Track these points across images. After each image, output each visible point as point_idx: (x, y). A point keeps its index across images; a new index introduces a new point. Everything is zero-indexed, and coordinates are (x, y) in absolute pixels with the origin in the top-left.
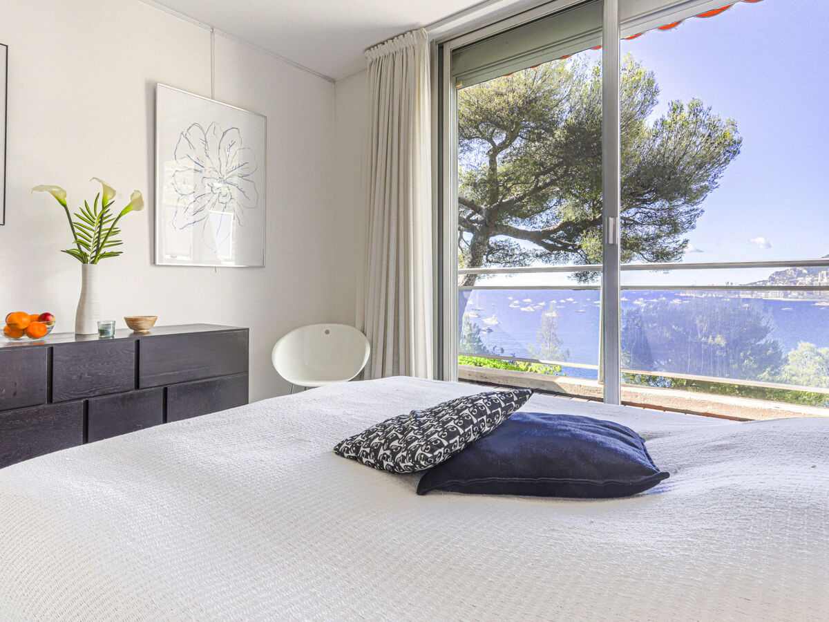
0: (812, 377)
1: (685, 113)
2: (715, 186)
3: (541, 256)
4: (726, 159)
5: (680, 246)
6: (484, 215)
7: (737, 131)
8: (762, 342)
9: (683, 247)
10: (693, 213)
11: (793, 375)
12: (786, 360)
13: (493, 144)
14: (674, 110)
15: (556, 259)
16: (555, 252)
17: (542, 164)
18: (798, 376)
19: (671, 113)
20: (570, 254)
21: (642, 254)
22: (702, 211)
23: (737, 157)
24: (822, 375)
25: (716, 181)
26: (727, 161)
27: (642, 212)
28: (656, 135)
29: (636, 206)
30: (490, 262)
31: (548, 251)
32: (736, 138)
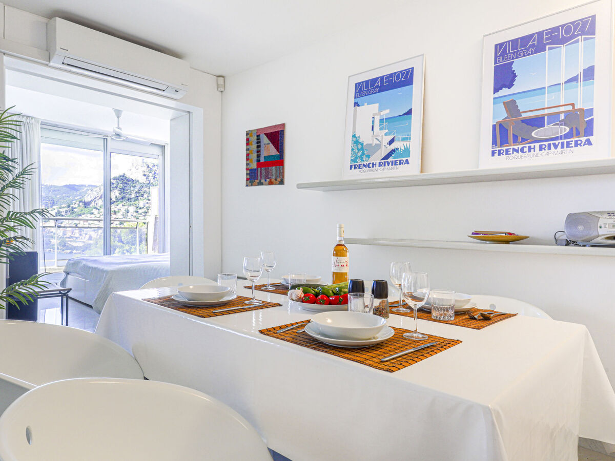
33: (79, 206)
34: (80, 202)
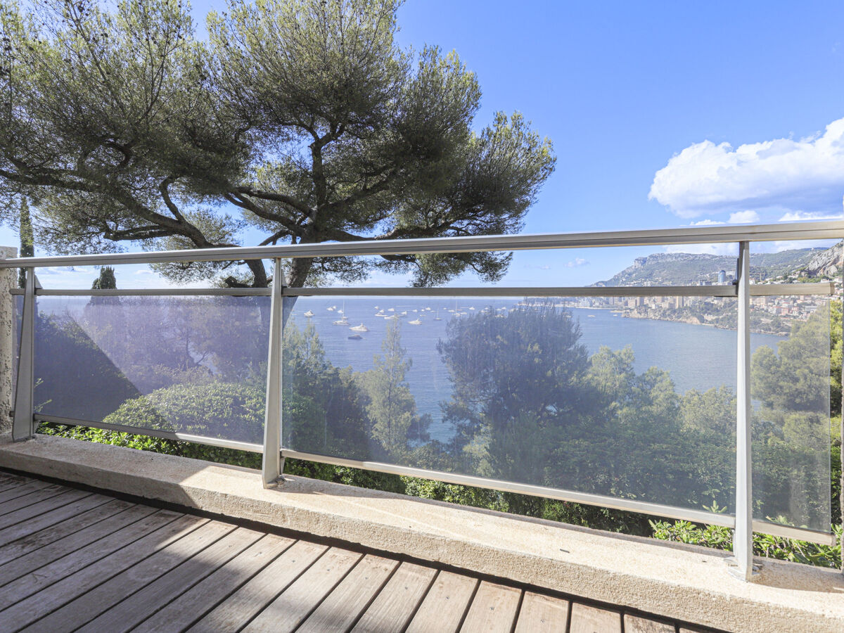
0: (608, 376)
1: (509, 125)
2: (535, 201)
3: (380, 265)
4: (544, 175)
5: (507, 258)
6: (314, 217)
7: (553, 150)
8: (572, 349)
9: (510, 259)
10: (517, 226)
11: (595, 375)
12: (590, 363)
13: (316, 137)
14: (499, 120)
15: (396, 268)
16: (395, 262)
17: (371, 164)
18: (598, 376)
19: (496, 123)
20: (410, 264)
21: (473, 265)
22: (524, 224)
23: (553, 174)
24: (616, 373)
25: (535, 196)
26: (544, 178)
27: (474, 224)
28: (483, 144)
29: (469, 218)
30: (327, 270)
31: (387, 261)
32: (552, 156)
33: (800, 276)
34: (802, 271)
